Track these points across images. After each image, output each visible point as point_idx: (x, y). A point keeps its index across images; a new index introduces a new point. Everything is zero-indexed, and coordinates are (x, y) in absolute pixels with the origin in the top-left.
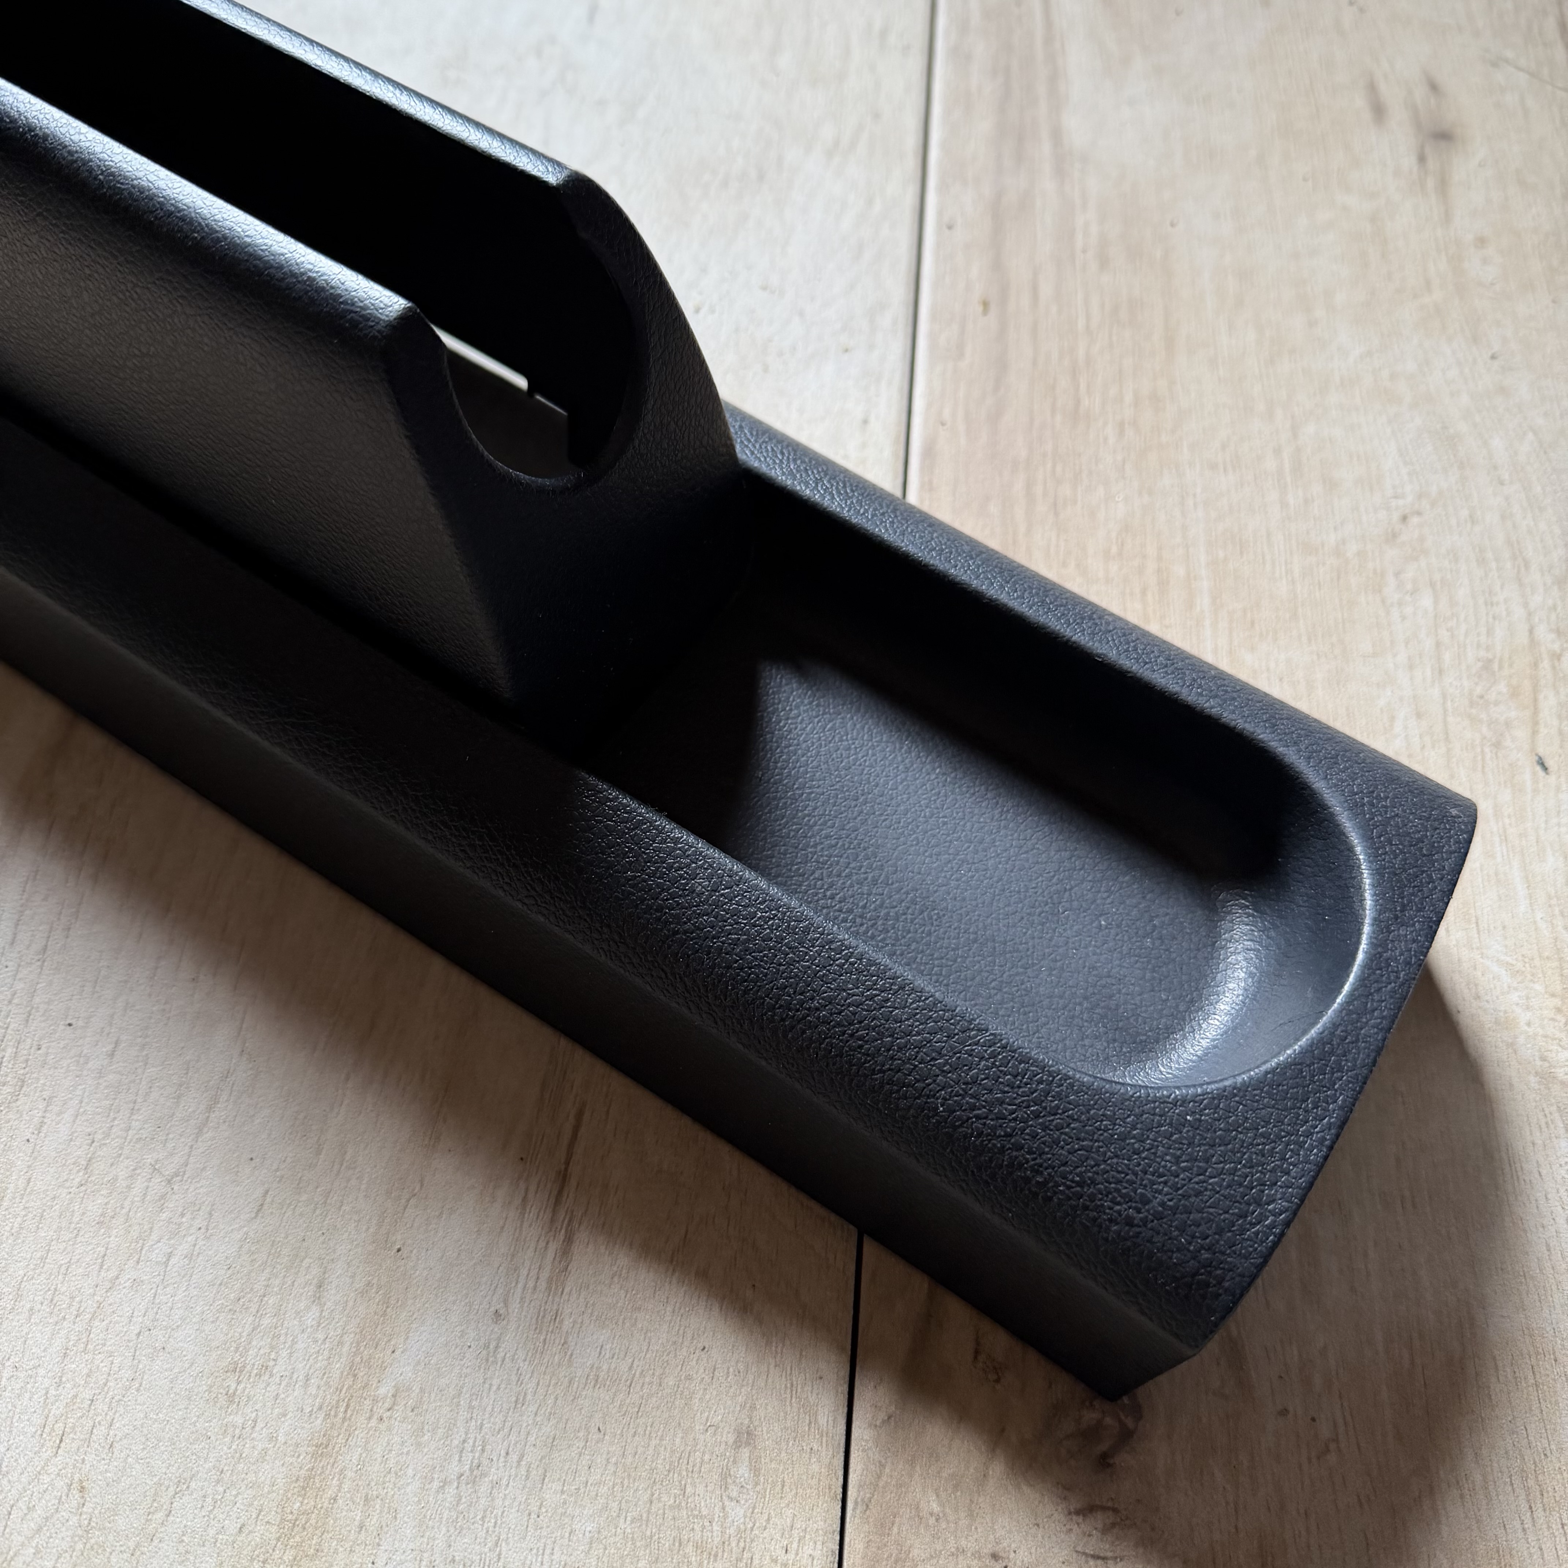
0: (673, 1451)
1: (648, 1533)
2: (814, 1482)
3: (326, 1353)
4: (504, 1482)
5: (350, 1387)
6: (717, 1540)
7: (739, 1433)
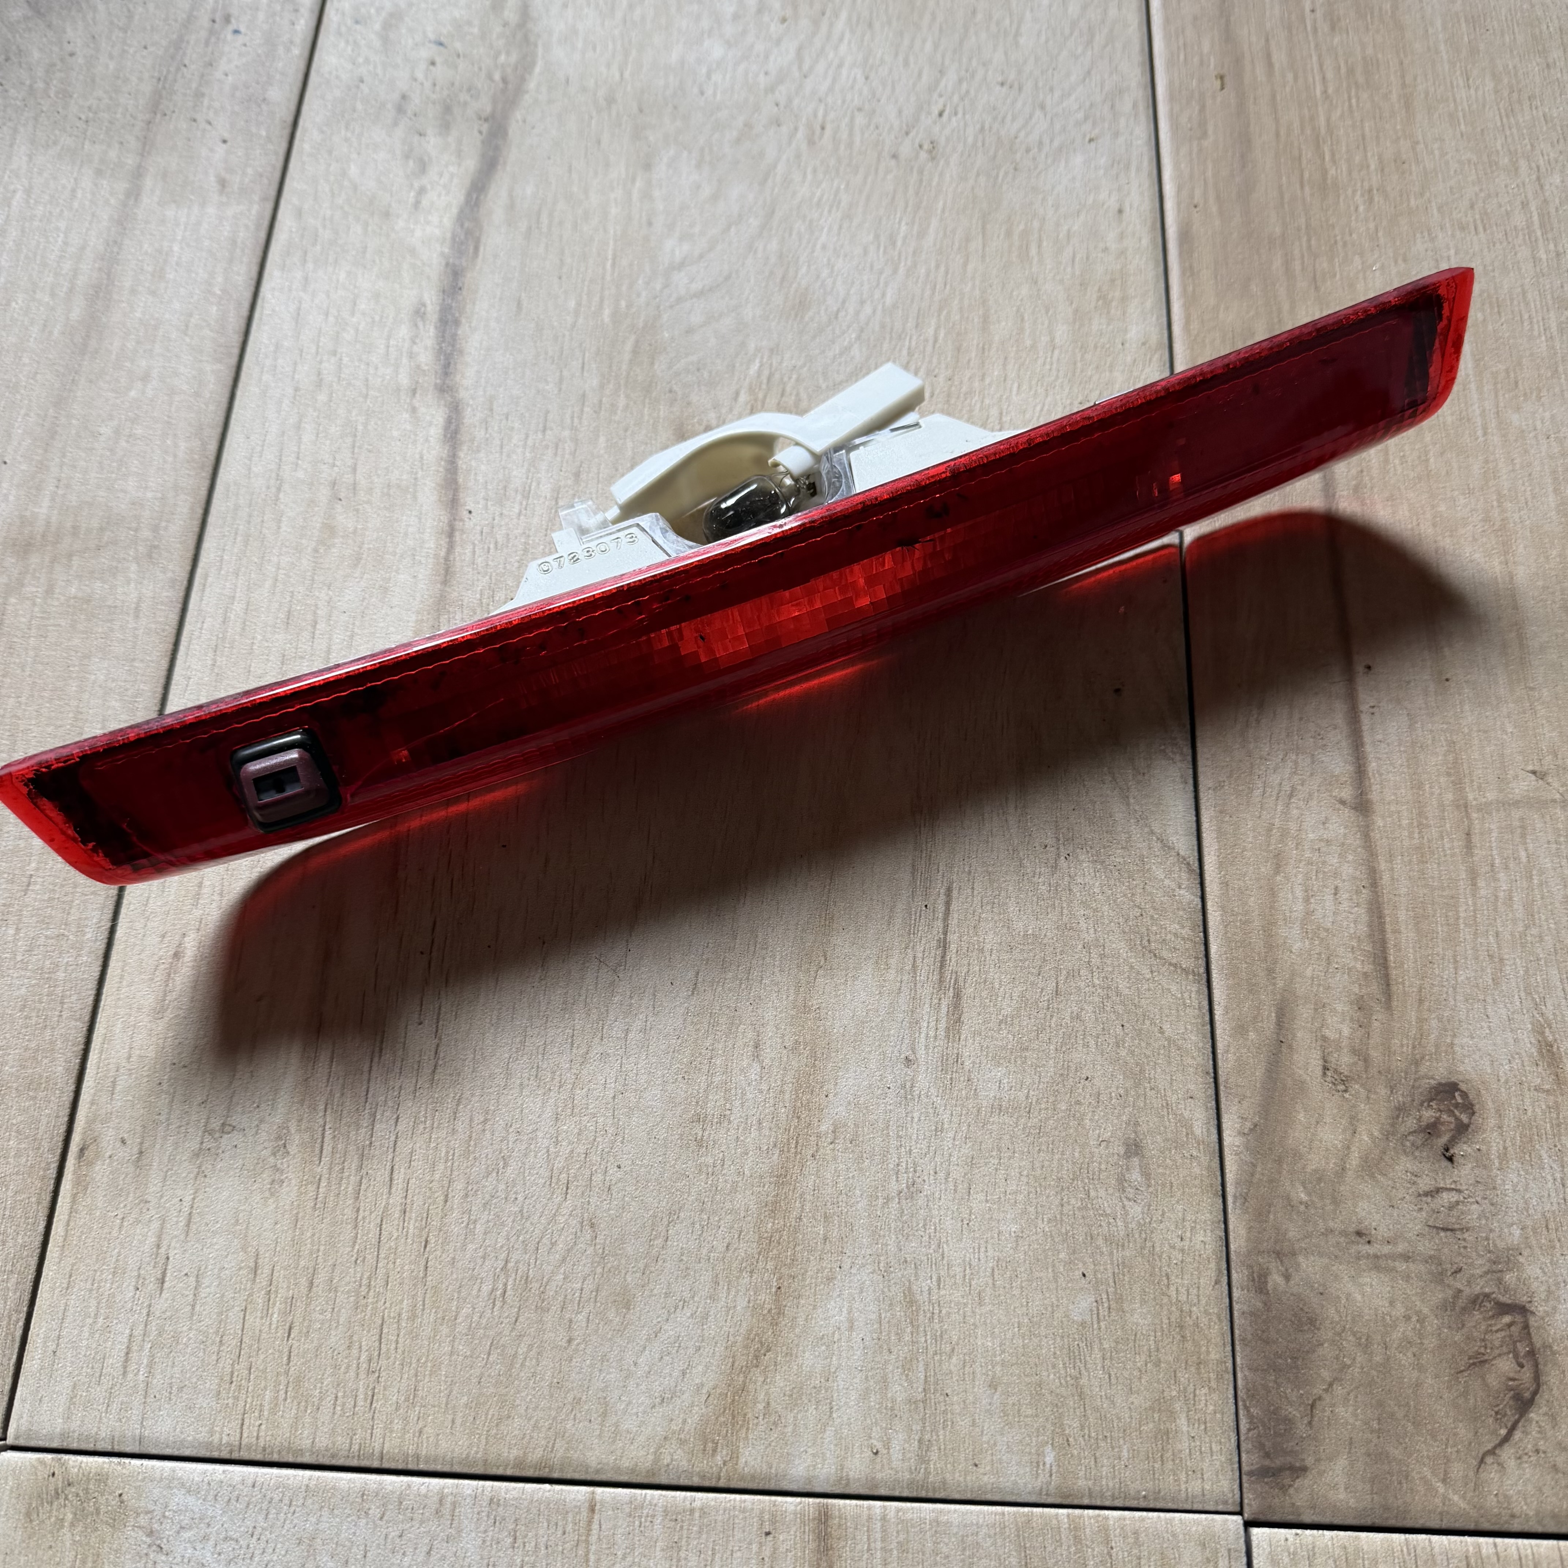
0: (1074, 1163)
1: (1064, 1231)
2: (1197, 1182)
3: (771, 1101)
4: (937, 1195)
5: (796, 1127)
6: (1122, 1233)
7: (1127, 1145)
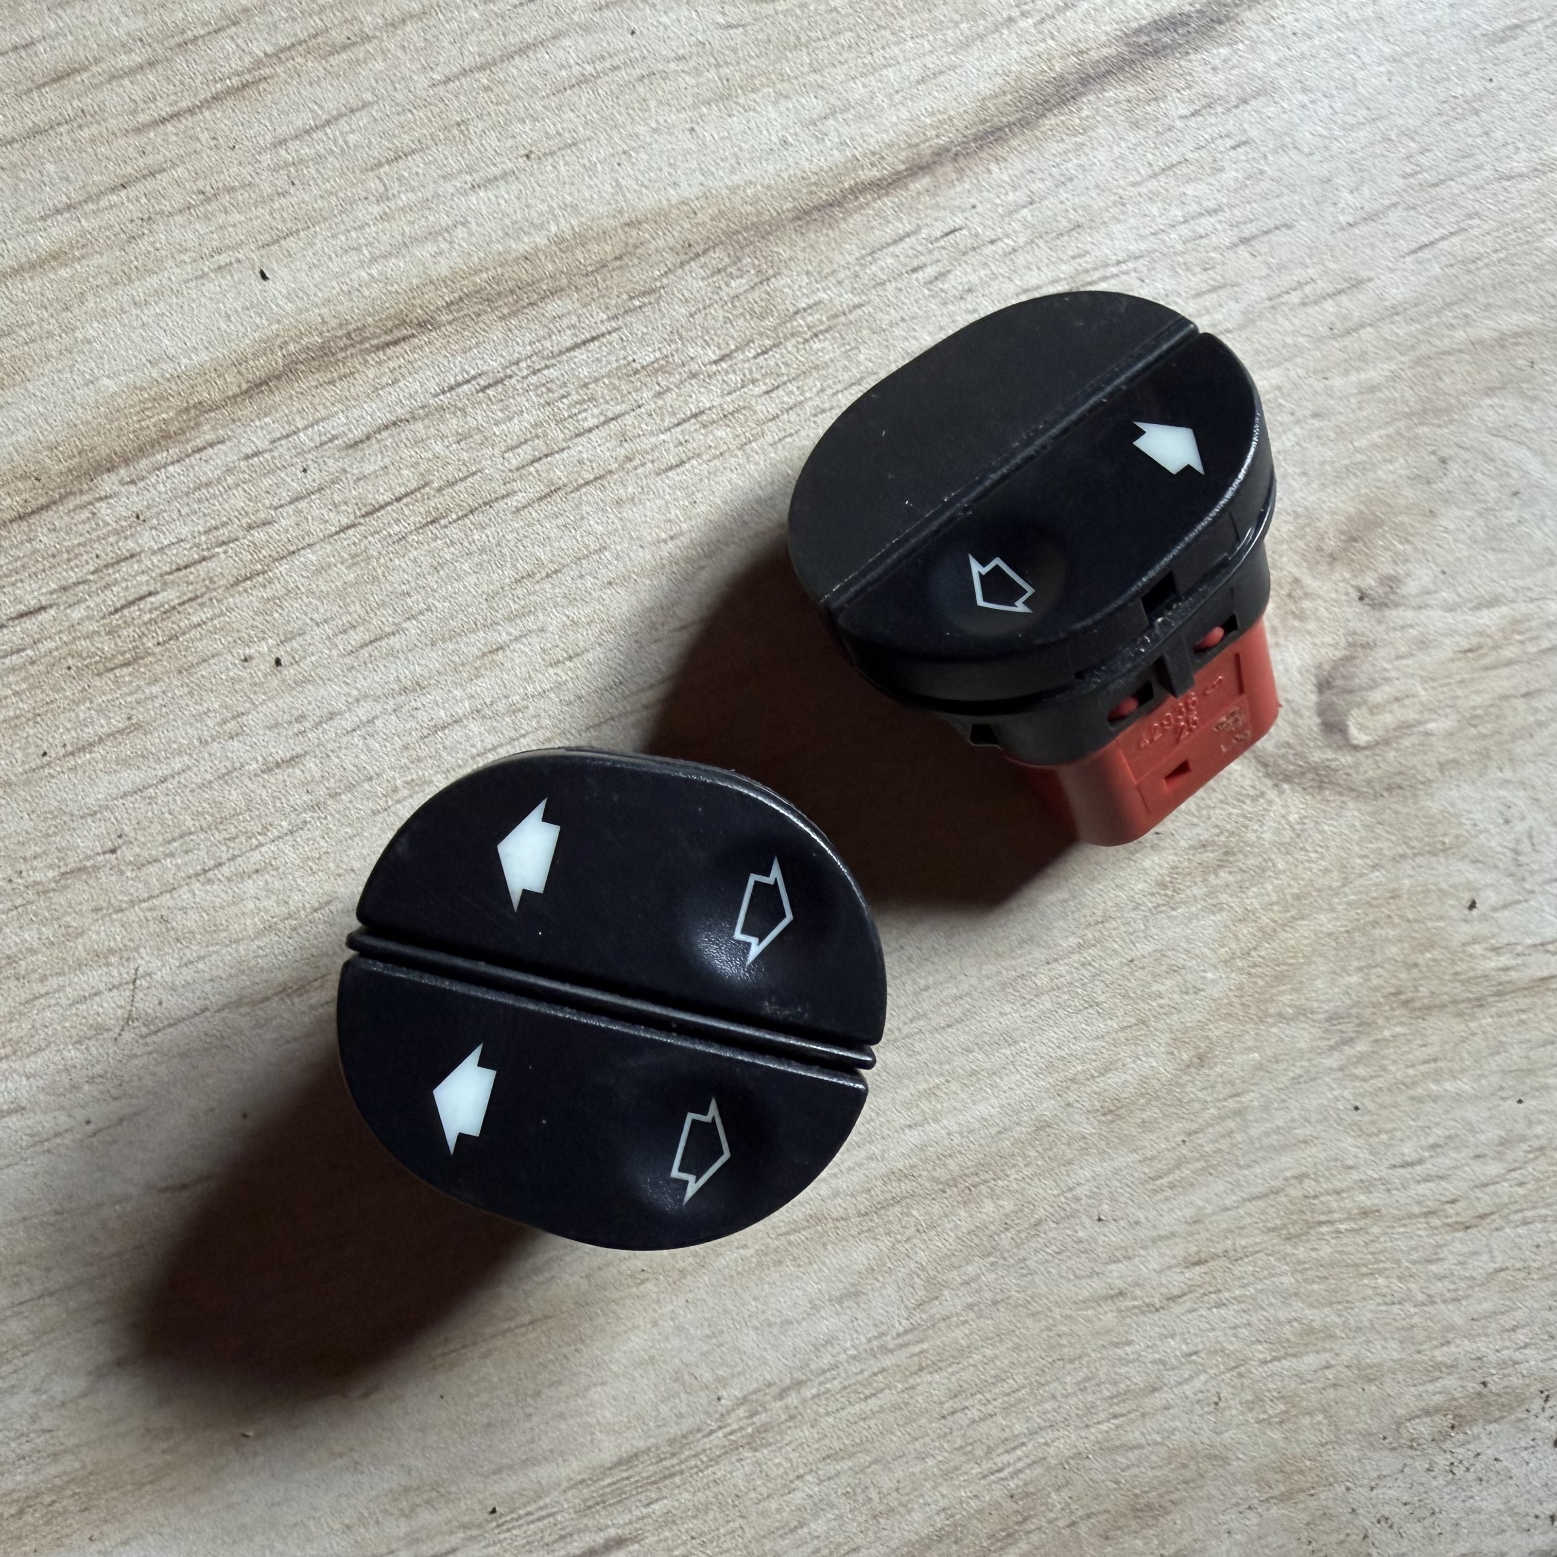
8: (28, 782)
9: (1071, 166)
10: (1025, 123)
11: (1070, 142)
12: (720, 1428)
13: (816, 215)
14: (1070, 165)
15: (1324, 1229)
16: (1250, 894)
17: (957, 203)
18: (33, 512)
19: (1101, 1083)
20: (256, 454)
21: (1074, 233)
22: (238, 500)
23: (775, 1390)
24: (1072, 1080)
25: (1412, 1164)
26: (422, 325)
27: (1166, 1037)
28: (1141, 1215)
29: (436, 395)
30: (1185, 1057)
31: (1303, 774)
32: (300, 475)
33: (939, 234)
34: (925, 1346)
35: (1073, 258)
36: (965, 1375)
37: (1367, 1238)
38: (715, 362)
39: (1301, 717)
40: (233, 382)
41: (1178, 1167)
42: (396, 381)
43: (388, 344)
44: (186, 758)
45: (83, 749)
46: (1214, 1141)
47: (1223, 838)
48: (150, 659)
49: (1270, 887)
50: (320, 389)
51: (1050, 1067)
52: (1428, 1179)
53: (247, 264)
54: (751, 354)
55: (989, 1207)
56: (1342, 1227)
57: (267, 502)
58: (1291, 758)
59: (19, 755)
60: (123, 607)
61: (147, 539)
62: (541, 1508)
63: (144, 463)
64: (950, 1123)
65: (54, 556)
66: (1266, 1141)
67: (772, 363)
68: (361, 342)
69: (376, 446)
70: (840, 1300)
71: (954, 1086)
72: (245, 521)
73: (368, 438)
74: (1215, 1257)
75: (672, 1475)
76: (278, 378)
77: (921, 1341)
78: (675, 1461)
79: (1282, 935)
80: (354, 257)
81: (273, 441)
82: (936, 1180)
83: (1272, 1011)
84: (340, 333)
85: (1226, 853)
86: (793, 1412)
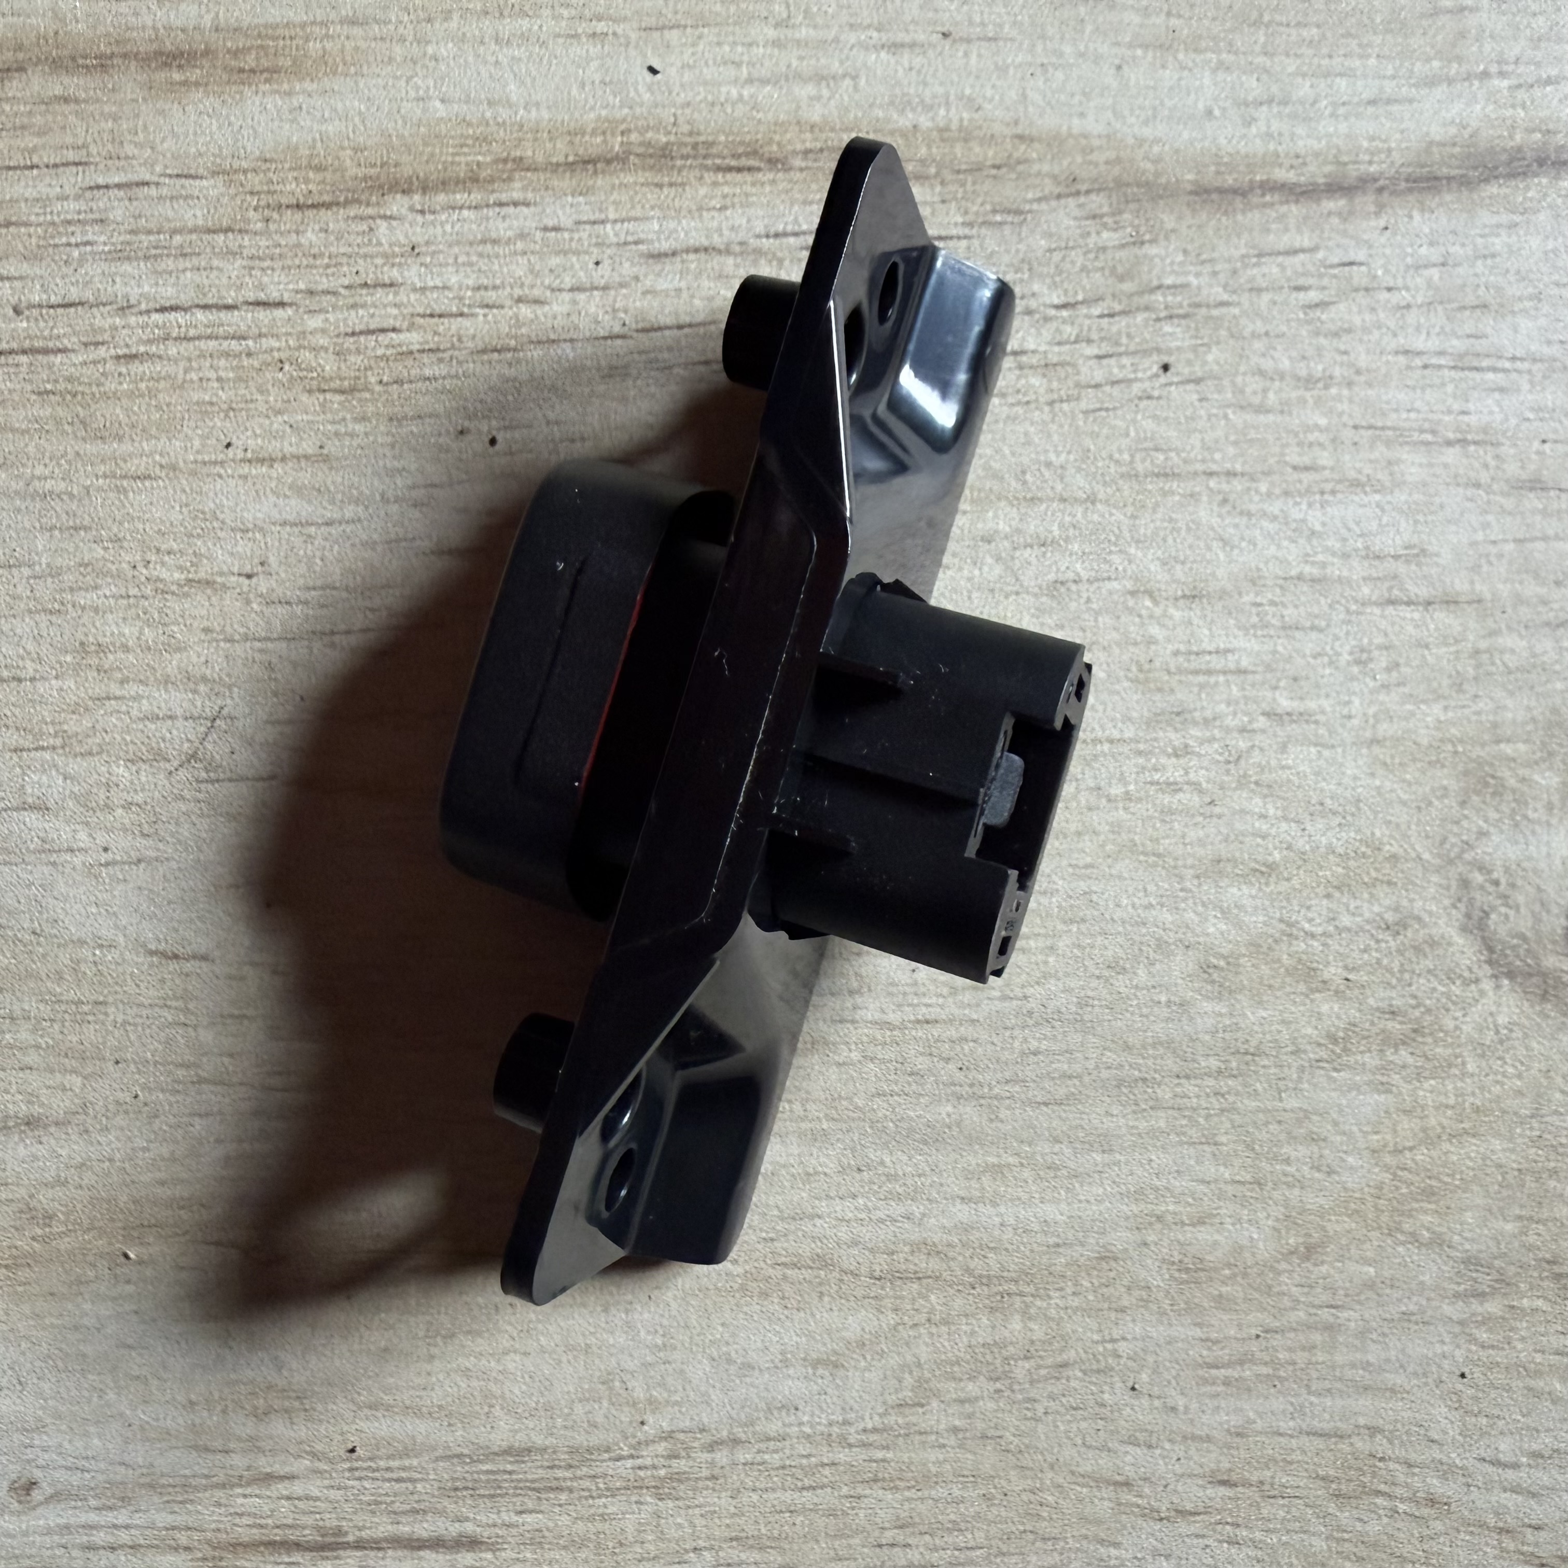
8: (194, 473)
9: (1498, 243)
10: (1465, 182)
11: (1505, 218)
12: (632, 1457)
13: (1215, 196)
14: (1497, 241)
15: (1379, 1501)
16: (1426, 1085)
17: (1366, 237)
18: (313, 206)
19: (1189, 1233)
20: (556, 229)
21: (1478, 312)
22: (519, 269)
23: (706, 1438)
24: (1159, 1218)
25: (1505, 1466)
26: (772, 162)
27: (1279, 1212)
28: (1181, 1402)
29: (758, 236)
30: (1291, 1241)
31: (1530, 975)
32: (591, 266)
33: (1336, 260)
34: (890, 1455)
35: (1469, 336)
36: (922, 1508)
37: (1426, 1532)
38: (1057, 307)
39: (1548, 912)
40: (561, 151)
41: (1241, 1363)
42: (723, 208)
43: (730, 169)
44: (360, 509)
45: (262, 461)
46: (1290, 1350)
47: (1417, 1013)
48: (367, 395)
49: (1450, 1087)
50: (645, 189)
51: (1139, 1195)
52: (1516, 1489)
53: (622, 40)
54: (1096, 311)
55: (1016, 1324)
56: (1402, 1507)
57: (547, 282)
58: (1522, 952)
59: (197, 443)
60: (361, 333)
61: (413, 274)
62: (404, 1469)
63: (441, 198)
64: (1009, 1213)
65: (314, 256)
66: (1349, 1373)
67: (1114, 329)
68: (705, 157)
69: (679, 266)
70: (816, 1364)
71: (1027, 1174)
72: (517, 292)
73: (674, 254)
74: (1247, 1484)
75: (559, 1489)
76: (609, 162)
77: (887, 1448)
78: (568, 1474)
79: (1446, 1146)
80: (731, 72)
81: (578, 223)
82: (968, 1271)
83: (1406, 1227)
84: (688, 140)
85: (1415, 1031)
86: (717, 1471)
